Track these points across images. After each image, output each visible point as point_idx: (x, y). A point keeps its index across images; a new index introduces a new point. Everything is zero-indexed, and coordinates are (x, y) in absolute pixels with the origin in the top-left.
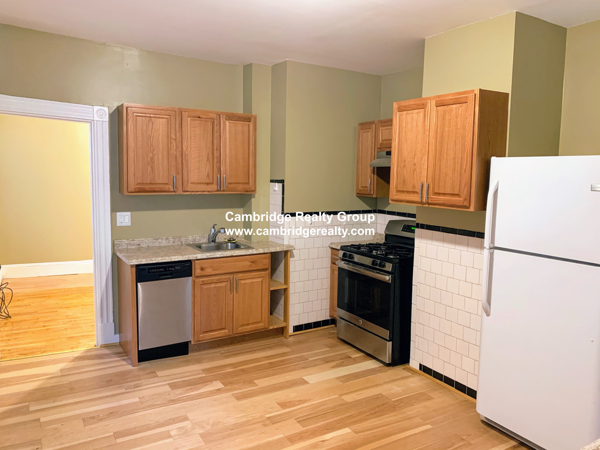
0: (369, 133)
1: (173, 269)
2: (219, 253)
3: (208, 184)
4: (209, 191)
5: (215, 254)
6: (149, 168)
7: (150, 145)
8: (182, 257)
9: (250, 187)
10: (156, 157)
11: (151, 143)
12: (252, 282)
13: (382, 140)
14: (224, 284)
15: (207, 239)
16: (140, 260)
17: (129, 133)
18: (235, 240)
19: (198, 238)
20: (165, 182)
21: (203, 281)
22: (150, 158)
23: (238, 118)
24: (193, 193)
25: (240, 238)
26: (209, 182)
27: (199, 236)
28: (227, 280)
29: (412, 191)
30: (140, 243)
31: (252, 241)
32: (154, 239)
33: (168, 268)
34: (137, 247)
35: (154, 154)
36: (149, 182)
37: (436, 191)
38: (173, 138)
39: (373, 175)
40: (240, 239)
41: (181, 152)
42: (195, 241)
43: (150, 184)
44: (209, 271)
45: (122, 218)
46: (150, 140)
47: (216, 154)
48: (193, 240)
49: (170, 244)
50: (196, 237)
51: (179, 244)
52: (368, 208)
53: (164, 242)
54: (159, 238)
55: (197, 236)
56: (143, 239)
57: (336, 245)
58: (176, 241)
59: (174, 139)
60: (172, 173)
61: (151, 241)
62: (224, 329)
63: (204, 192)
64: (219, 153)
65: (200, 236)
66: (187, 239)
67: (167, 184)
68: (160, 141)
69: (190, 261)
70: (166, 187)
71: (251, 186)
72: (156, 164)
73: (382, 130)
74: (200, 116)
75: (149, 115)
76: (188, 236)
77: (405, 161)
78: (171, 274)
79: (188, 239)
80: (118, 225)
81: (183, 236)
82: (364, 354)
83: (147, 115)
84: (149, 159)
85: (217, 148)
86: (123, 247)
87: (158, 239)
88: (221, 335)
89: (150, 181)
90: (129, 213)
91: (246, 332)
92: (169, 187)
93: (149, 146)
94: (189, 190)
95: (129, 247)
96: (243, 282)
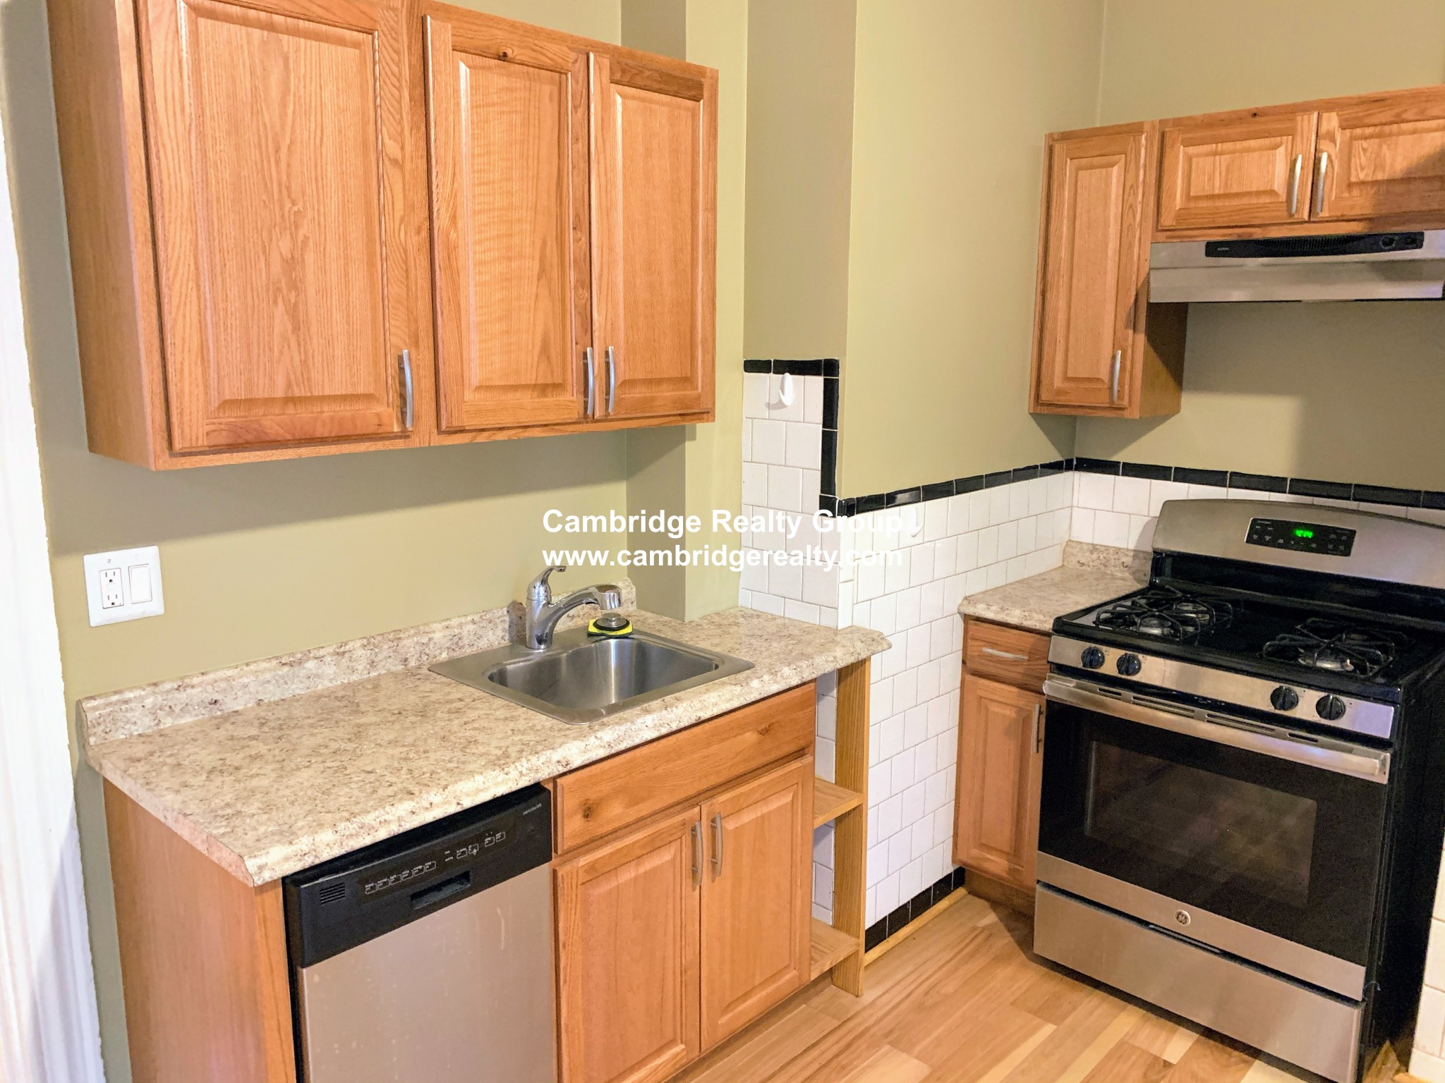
0: (1115, 169)
1: (474, 851)
2: (649, 719)
3: (544, 389)
4: (546, 425)
5: (633, 727)
6: (280, 317)
7: (280, 191)
8: (502, 776)
9: (699, 397)
10: (310, 257)
11: (284, 178)
12: (763, 817)
13: (1188, 198)
14: (665, 856)
15: (504, 630)
17: (155, 111)
18: (627, 622)
19: (471, 627)
20: (361, 390)
21: (592, 867)
22: (284, 261)
23: (656, 75)
24: (482, 438)
26: (549, 381)
27: (469, 618)
28: (680, 834)
30: (216, 697)
31: (687, 620)
32: (283, 661)
33: (453, 854)
34: (205, 713)
35: (301, 238)
36: (280, 393)
38: (390, 159)
39: (1131, 332)
41: (425, 233)
42: (457, 643)
43: (290, 400)
44: (615, 812)
45: (116, 579)
46: (277, 163)
48: (449, 644)
49: (354, 678)
50: (461, 625)
51: (393, 669)
52: (1056, 457)
53: (330, 670)
54: (307, 656)
55: (463, 620)
56: (230, 673)
57: (994, 608)
58: (381, 656)
59: (395, 162)
60: (394, 340)
61: (268, 676)
62: (672, 1043)
63: (526, 427)
64: (584, 239)
65: (477, 618)
66: (425, 640)
67: (368, 397)
68: (329, 168)
70: (368, 417)
71: (700, 390)
72: (311, 291)
74: (509, 52)
75: (263, 15)
76: (427, 629)
78: (465, 877)
79: (430, 639)
80: (97, 617)
81: (409, 630)
82: (1196, 1036)
83: (252, 13)
84: (276, 267)
85: (577, 216)
86: (133, 728)
87: (300, 662)
88: (661, 1076)
89: (289, 386)
90: (149, 554)
91: (743, 1025)
92: (378, 415)
93: (276, 196)
94: (469, 423)
95: (168, 723)
96: (732, 825)
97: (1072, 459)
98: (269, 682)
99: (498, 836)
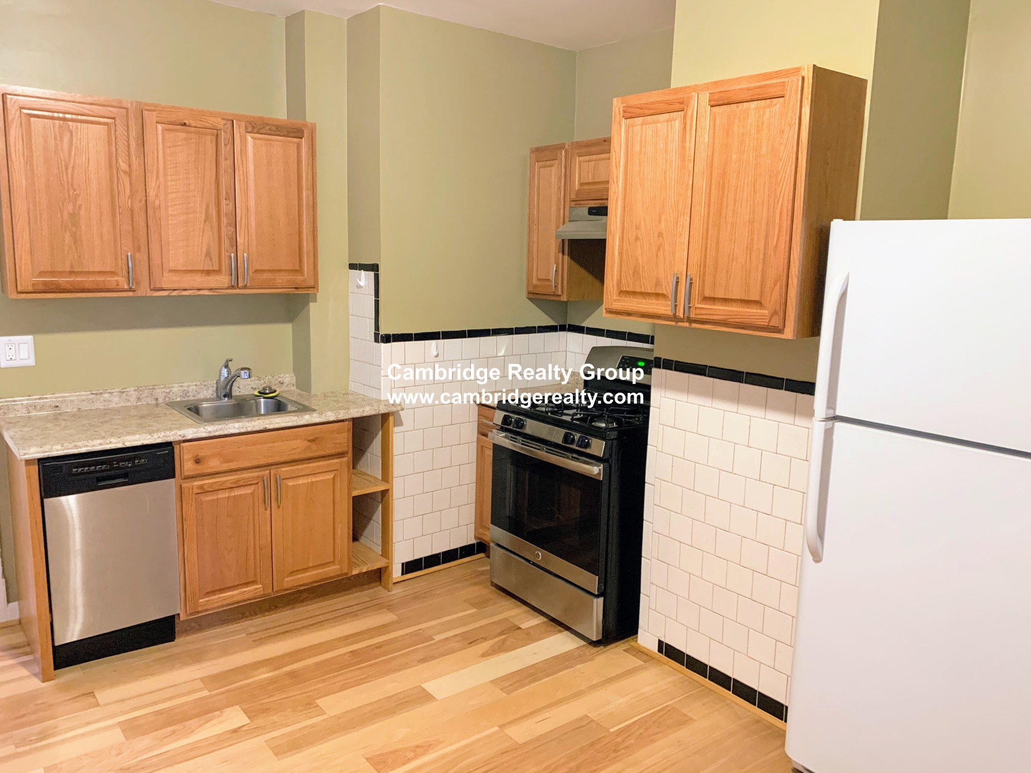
0: (553, 169)
1: (130, 465)
2: (237, 425)
3: (208, 272)
4: (211, 289)
5: (226, 427)
6: (68, 238)
7: (68, 186)
8: (149, 437)
9: (305, 280)
10: (82, 212)
11: (70, 179)
12: (312, 482)
13: (581, 184)
14: (248, 491)
15: (213, 391)
16: (47, 447)
17: (11, 155)
18: (275, 391)
19: (194, 387)
20: (108, 269)
21: (201, 487)
22: (70, 214)
23: (273, 128)
24: (175, 293)
25: (287, 386)
26: (211, 269)
27: (194, 383)
28: (255, 482)
29: (653, 292)
30: (57, 404)
31: (313, 392)
32: (93, 392)
33: (118, 463)
34: (51, 411)
35: (78, 205)
36: (68, 269)
37: (707, 294)
38: (123, 171)
39: (561, 255)
40: (286, 389)
41: (143, 202)
42: (186, 394)
43: (72, 273)
44: (214, 464)
45: (13, 348)
46: (67, 175)
47: (225, 207)
48: (181, 394)
49: (129, 404)
50: (188, 386)
51: (150, 402)
52: (551, 323)
53: (116, 399)
54: (105, 391)
55: (191, 384)
56: (65, 394)
58: (143, 396)
59: (125, 172)
60: (124, 248)
61: (84, 398)
62: (253, 582)
63: (200, 290)
64: (231, 204)
65: (198, 383)
66: (168, 390)
67: (113, 273)
68: (92, 176)
69: (169, 444)
70: (112, 281)
71: (306, 276)
72: (83, 227)
73: (580, 163)
74: (187, 122)
75: (61, 115)
76: (170, 386)
77: (638, 228)
78: (126, 475)
79: (171, 391)
80: (4, 363)
81: (160, 385)
82: (545, 620)
83: (56, 115)
84: (66, 216)
85: (227, 193)
86: (17, 413)
87: (101, 394)
88: (247, 596)
89: (72, 266)
90: (29, 338)
91: (303, 585)
92: (116, 280)
93: (66, 188)
94: (164, 286)
95: (32, 414)
96: (291, 483)
97: (565, 325)
98: (84, 401)
99: (143, 460)
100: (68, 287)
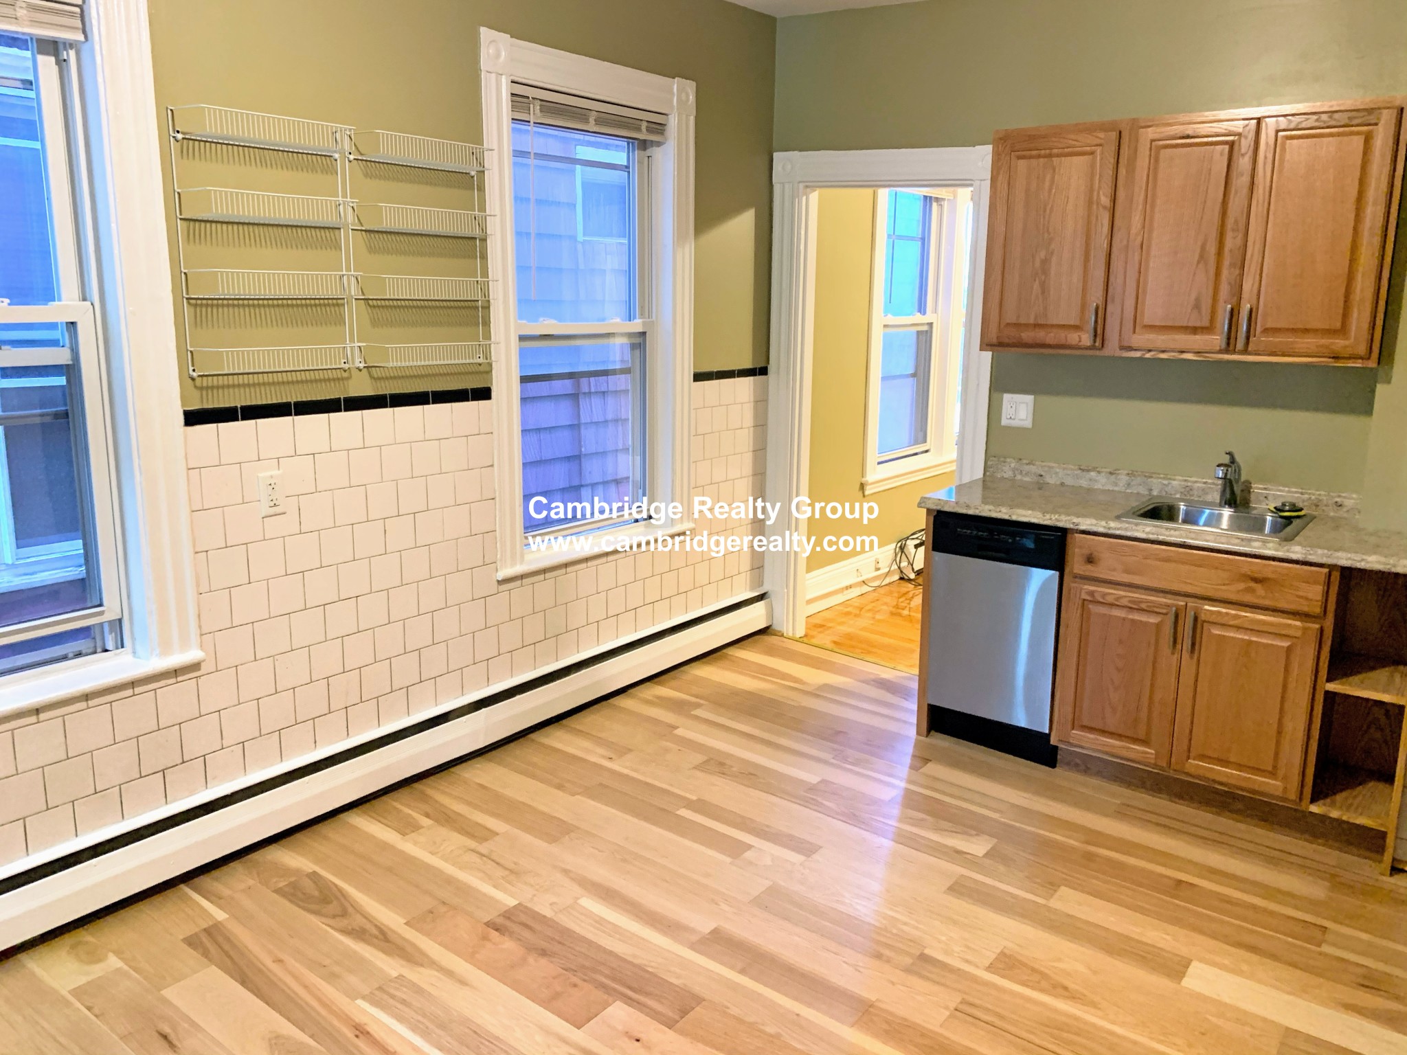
1: (1010, 540)
3: (1195, 330)
4: (1198, 353)
6: (1036, 285)
7: (1044, 230)
9: (1350, 346)
10: (1054, 259)
11: (1046, 222)
12: (1250, 642)
14: (1153, 620)
18: (1301, 510)
20: (1072, 323)
21: (1092, 594)
22: (1042, 261)
23: (1324, 118)
24: (1149, 355)
25: (1348, 511)
26: (1198, 324)
28: (1164, 611)
30: (1043, 473)
32: (1081, 468)
33: (1000, 535)
34: (1036, 479)
35: (1051, 250)
36: (1032, 321)
40: (1345, 515)
43: (1037, 326)
45: (1014, 406)
46: (1044, 217)
47: (1231, 242)
49: (1116, 489)
53: (1103, 480)
54: (1093, 469)
56: (1054, 465)
61: (1071, 472)
62: (1142, 742)
63: (1182, 352)
66: (1165, 482)
67: (1076, 328)
68: (1069, 217)
69: (1062, 531)
70: (1073, 337)
72: (1053, 275)
74: (1191, 133)
75: (1046, 151)
78: (1006, 551)
80: (1004, 422)
81: (1159, 474)
84: (1038, 264)
87: (1088, 471)
88: (1132, 755)
89: (1036, 318)
90: (1029, 399)
92: (1079, 336)
93: (1041, 231)
94: (1137, 345)
95: (1019, 477)
96: (1216, 631)
98: (1070, 475)
100: (1030, 341)
